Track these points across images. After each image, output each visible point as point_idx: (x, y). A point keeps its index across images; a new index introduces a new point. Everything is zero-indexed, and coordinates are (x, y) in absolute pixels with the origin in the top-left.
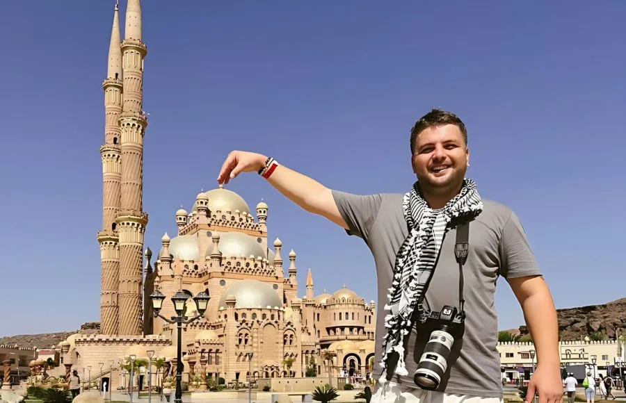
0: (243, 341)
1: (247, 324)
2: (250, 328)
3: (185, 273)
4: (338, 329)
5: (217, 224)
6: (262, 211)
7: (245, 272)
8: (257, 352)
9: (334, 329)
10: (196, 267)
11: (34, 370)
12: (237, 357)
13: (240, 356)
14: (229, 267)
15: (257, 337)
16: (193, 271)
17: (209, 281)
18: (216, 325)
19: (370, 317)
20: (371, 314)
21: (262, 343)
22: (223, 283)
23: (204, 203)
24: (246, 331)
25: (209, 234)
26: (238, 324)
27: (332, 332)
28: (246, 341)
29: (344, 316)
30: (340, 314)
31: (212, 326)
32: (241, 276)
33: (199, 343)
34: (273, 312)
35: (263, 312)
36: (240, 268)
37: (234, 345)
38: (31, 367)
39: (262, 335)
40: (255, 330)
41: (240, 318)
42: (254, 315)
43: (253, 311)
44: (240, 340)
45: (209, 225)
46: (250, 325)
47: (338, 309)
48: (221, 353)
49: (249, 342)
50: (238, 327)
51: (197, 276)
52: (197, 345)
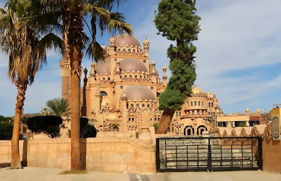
0: (131, 119)
1: (133, 110)
2: (135, 112)
3: (103, 82)
4: (191, 111)
5: (120, 54)
6: (146, 45)
7: (134, 80)
8: (139, 125)
9: (188, 111)
10: (109, 79)
11: (29, 134)
12: (128, 128)
13: (130, 127)
14: (125, 78)
15: (139, 117)
16: (107, 81)
17: (115, 86)
18: (118, 110)
19: (212, 103)
20: (213, 102)
21: (141, 120)
22: (122, 87)
23: (113, 43)
24: (133, 114)
25: (116, 60)
26: (128, 110)
27: (187, 112)
28: (133, 119)
29: (193, 103)
30: (192, 102)
31: (116, 111)
32: (132, 83)
33: (108, 120)
34: (148, 103)
35: (143, 103)
36: (132, 78)
37: (126, 122)
38: (28, 133)
39: (141, 116)
40: (138, 113)
41: (130, 107)
42: (138, 105)
43: (137, 103)
44: (130, 119)
45: (116, 55)
46: (135, 110)
47: (191, 99)
48: (120, 126)
49: (135, 120)
50: (128, 112)
51: (109, 83)
52: (107, 122)
